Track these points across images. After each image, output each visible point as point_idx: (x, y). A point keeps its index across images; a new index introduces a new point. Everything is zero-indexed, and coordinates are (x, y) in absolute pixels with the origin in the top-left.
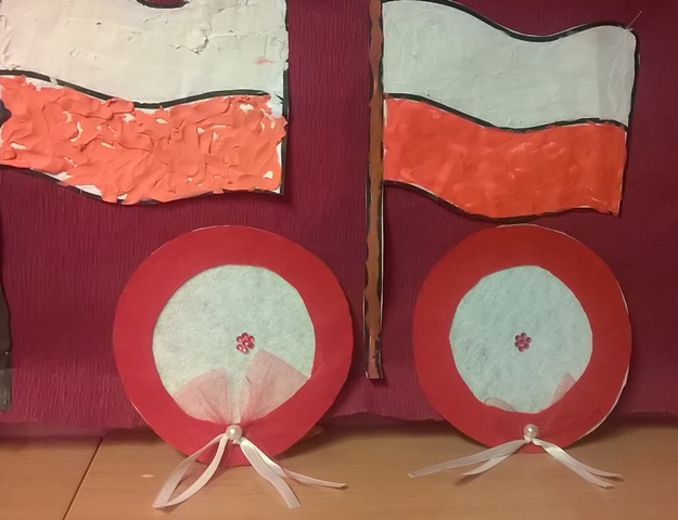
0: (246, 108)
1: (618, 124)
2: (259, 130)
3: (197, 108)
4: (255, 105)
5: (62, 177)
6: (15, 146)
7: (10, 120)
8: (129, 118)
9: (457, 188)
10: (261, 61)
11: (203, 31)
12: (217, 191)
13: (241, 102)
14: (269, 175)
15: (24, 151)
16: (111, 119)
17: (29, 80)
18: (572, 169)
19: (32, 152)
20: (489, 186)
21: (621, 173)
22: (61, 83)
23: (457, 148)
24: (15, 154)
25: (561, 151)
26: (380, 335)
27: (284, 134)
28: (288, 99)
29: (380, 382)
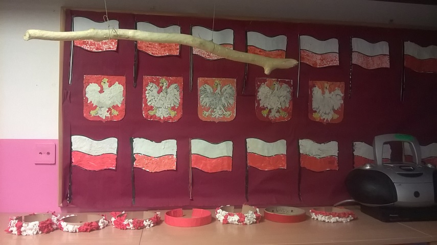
0: (170, 157)
1: (230, 157)
2: (172, 160)
3: (163, 157)
4: (172, 156)
5: (143, 169)
7: (136, 161)
8: (153, 159)
9: (204, 168)
10: (173, 150)
11: (164, 146)
12: (166, 170)
14: (174, 167)
16: (151, 160)
17: (139, 154)
18: (223, 164)
19: (139, 165)
21: (231, 164)
22: (143, 155)
23: (203, 162)
24: (137, 165)
25: (221, 161)
26: (192, 192)
27: (176, 161)
28: (177, 155)
29: (192, 200)
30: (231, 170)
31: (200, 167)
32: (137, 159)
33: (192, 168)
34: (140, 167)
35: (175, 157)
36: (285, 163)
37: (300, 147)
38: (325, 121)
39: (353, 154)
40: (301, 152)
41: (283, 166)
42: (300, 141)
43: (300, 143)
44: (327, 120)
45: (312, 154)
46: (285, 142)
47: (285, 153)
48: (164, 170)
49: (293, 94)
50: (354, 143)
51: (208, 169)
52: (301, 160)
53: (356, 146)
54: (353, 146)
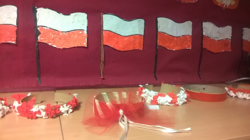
0: (81, 32)
1: (142, 35)
2: (83, 36)
3: (72, 32)
4: (82, 32)
5: (50, 44)
6: (42, 39)
7: (40, 34)
8: (61, 34)
9: (116, 46)
10: (83, 24)
11: (73, 19)
12: (76, 46)
13: (80, 31)
14: (85, 44)
15: (43, 40)
16: (58, 34)
17: (44, 27)
18: (135, 43)
19: (45, 40)
20: (121, 46)
21: (142, 43)
22: (49, 28)
23: (116, 39)
24: (42, 40)
25: (133, 40)
26: (103, 71)
27: (87, 37)
28: (87, 31)
29: (103, 79)
30: (142, 49)
31: (112, 44)
32: (42, 32)
33: (104, 45)
34: (45, 42)
35: (85, 32)
36: (190, 44)
37: (204, 29)
38: (224, 6)
39: (242, 38)
40: (204, 34)
41: (189, 46)
42: (204, 24)
43: (203, 26)
44: (226, 5)
45: (212, 37)
46: (191, 23)
47: (191, 34)
48: (73, 46)
50: (244, 28)
51: (120, 47)
52: (203, 41)
53: (245, 31)
54: (242, 31)
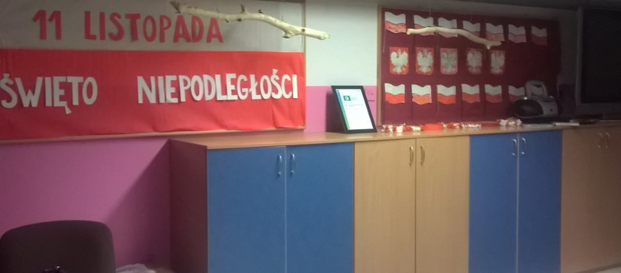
1: (455, 95)
3: (425, 96)
8: (420, 97)
10: (429, 92)
11: (425, 89)
12: (427, 103)
13: (428, 95)
14: (431, 101)
18: (452, 100)
21: (455, 100)
22: (417, 94)
23: (443, 98)
27: (431, 98)
30: (455, 103)
31: (442, 101)
32: (413, 97)
33: (439, 102)
34: (415, 101)
35: (431, 95)
36: (479, 98)
39: (508, 93)
40: (486, 92)
43: (485, 87)
45: (491, 93)
46: (479, 86)
47: (479, 93)
49: (483, 58)
50: (509, 86)
51: (445, 102)
52: (486, 97)
